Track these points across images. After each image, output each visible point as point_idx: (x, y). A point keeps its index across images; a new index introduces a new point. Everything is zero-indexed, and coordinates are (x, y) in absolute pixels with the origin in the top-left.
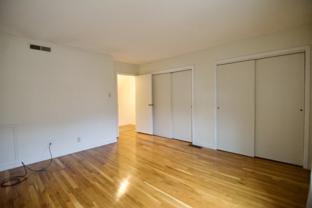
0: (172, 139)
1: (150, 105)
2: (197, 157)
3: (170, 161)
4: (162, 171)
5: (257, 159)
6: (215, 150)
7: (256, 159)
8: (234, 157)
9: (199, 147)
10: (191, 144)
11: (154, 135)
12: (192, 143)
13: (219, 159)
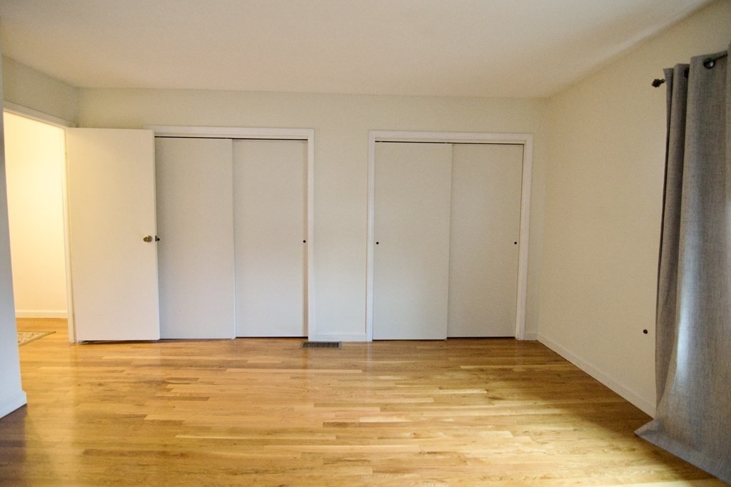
0: (237, 338)
1: (148, 239)
2: (360, 371)
3: (316, 405)
4: (333, 443)
5: (453, 341)
6: (370, 343)
7: (450, 341)
8: (418, 347)
9: (335, 345)
10: (305, 340)
11: (162, 341)
12: (307, 338)
13: (404, 362)
